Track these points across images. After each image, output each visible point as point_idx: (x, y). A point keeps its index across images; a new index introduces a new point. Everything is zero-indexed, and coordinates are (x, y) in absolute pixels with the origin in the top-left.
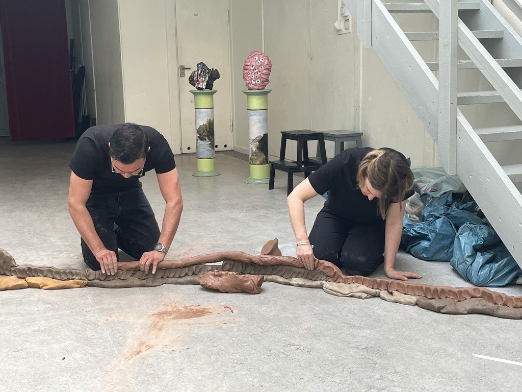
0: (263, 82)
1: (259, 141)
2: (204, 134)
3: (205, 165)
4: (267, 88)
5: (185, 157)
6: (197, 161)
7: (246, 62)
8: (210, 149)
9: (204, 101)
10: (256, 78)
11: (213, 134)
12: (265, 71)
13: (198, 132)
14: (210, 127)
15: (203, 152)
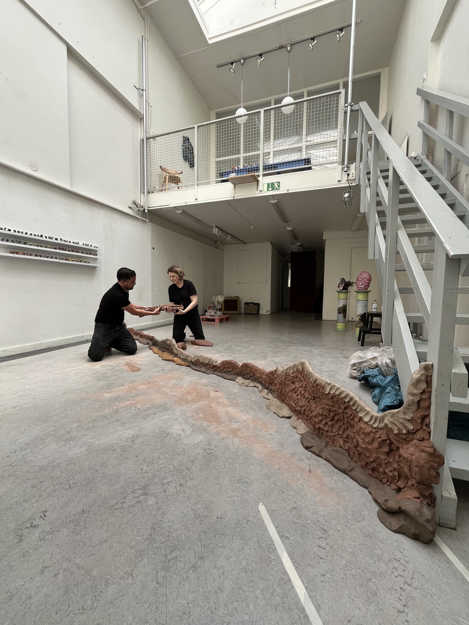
0: (365, 287)
1: (361, 316)
2: (341, 311)
3: (340, 326)
4: (369, 290)
5: (350, 322)
6: (337, 324)
7: (358, 276)
8: (343, 318)
9: (342, 296)
10: (362, 284)
11: (346, 311)
12: (367, 281)
13: (338, 310)
14: (344, 308)
15: (339, 319)
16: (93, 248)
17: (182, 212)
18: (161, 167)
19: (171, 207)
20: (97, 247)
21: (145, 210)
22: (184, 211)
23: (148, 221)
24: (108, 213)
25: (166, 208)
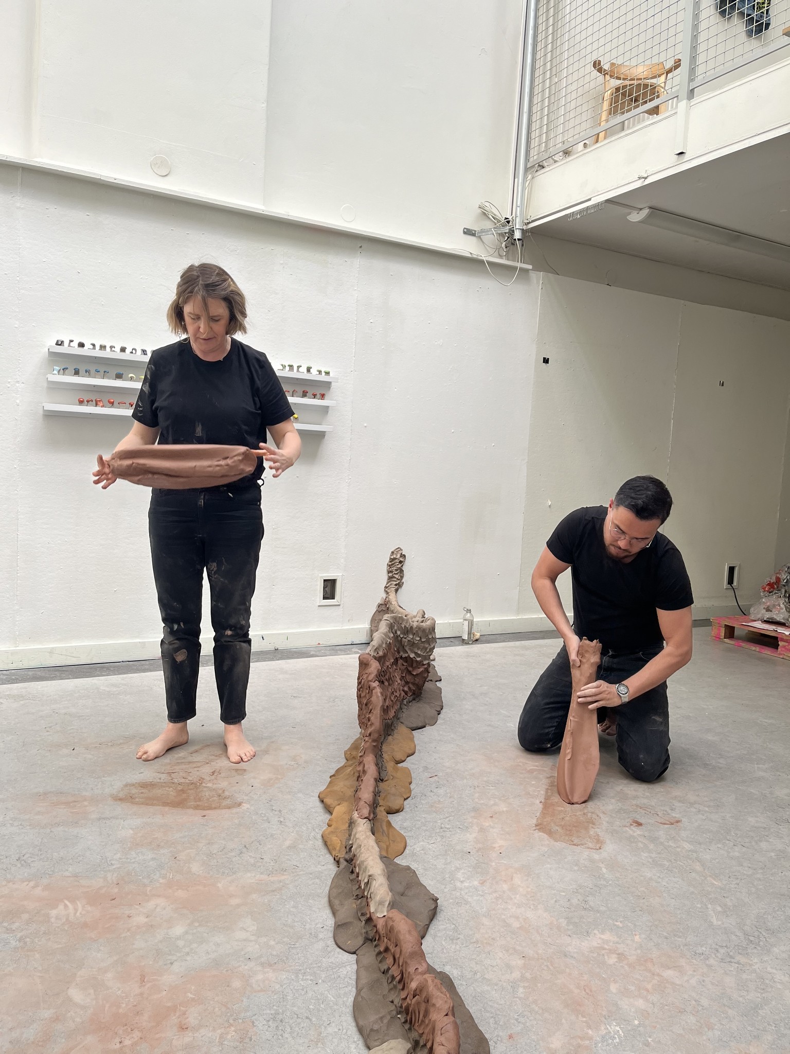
16: (314, 375)
17: (649, 216)
18: (597, 65)
19: (594, 206)
20: (327, 373)
21: (512, 232)
22: (655, 210)
23: (530, 267)
24: (380, 265)
25: (581, 211)
